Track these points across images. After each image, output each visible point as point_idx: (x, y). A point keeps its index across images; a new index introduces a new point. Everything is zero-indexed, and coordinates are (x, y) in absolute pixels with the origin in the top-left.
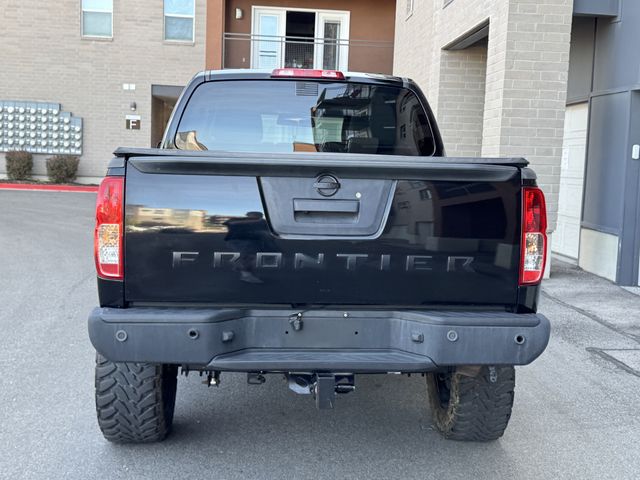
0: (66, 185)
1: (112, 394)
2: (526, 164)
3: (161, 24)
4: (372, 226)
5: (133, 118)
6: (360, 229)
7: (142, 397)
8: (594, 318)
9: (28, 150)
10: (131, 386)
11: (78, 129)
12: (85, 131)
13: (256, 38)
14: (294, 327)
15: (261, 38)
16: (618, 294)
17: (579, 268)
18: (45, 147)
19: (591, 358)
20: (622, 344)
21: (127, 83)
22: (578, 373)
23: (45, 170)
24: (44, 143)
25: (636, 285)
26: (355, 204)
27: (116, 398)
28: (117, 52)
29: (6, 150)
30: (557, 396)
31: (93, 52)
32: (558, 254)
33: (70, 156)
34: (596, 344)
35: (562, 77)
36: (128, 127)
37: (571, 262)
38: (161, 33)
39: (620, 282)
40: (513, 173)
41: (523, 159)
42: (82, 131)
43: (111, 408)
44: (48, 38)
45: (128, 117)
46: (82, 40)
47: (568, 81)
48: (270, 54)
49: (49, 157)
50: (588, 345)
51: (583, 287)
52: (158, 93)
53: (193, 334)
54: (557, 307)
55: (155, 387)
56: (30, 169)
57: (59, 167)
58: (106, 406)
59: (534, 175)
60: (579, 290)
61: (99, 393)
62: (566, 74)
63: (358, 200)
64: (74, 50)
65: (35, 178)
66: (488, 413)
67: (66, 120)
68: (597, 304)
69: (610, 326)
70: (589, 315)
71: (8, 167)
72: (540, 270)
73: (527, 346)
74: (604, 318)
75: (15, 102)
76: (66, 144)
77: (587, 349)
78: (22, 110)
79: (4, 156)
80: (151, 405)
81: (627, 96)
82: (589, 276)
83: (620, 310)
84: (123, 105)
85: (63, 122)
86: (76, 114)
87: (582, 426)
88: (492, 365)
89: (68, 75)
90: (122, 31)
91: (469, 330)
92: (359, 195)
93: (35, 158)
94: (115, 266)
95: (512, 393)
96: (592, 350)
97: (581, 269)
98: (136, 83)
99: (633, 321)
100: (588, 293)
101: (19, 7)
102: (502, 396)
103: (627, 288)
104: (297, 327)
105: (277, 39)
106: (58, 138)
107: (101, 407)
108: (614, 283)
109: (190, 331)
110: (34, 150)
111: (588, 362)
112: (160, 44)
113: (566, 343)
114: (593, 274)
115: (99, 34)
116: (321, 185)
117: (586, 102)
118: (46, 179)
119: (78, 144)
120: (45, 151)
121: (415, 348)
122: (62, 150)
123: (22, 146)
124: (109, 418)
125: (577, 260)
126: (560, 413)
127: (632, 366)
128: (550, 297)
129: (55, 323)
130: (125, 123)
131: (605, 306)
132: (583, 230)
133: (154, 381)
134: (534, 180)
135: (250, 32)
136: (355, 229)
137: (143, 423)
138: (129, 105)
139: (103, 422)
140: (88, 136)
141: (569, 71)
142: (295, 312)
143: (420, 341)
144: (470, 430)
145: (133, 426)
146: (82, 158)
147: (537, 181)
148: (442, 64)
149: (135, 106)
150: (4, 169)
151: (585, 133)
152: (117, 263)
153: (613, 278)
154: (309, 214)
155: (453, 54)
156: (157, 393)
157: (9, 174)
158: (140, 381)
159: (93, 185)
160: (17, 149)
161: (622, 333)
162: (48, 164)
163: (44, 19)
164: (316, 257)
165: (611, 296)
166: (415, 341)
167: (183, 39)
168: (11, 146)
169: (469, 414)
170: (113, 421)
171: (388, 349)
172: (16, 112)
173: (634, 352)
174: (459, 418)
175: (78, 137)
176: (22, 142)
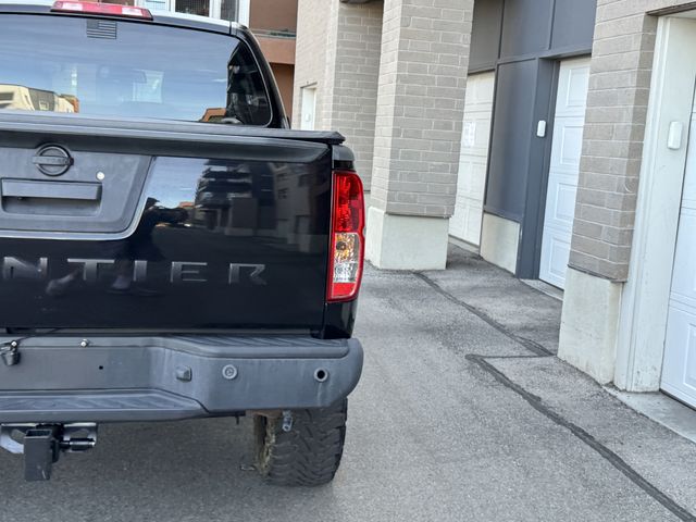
2: (342, 140)
4: (121, 220)
6: (102, 224)
8: (484, 317)
14: (6, 362)
16: (516, 289)
17: (480, 257)
19: (468, 368)
20: (507, 350)
22: (449, 387)
25: (537, 278)
26: (95, 189)
30: (418, 418)
32: (462, 240)
34: (479, 351)
35: (464, 40)
37: (473, 250)
39: (520, 274)
40: (320, 152)
41: (337, 133)
47: (471, 45)
50: (468, 351)
51: (480, 280)
54: (446, 304)
59: (351, 155)
60: (475, 283)
62: (468, 36)
63: (99, 183)
66: (312, 454)
68: (491, 300)
69: (500, 328)
70: (478, 314)
72: (355, 283)
73: (331, 383)
74: (494, 317)
77: (467, 357)
81: (535, 64)
82: (491, 266)
83: (513, 308)
87: (438, 460)
88: (286, 409)
91: (252, 364)
92: (101, 176)
95: (342, 429)
96: (472, 358)
97: (482, 258)
99: (525, 320)
100: (484, 287)
102: (329, 432)
103: (528, 282)
104: (10, 361)
108: (513, 276)
111: (464, 374)
113: (445, 349)
114: (494, 265)
116: (44, 160)
117: (493, 70)
121: (181, 388)
125: (479, 247)
126: (415, 441)
127: (512, 378)
128: (442, 292)
131: (500, 302)
132: (485, 215)
134: (351, 162)
136: (95, 223)
141: (472, 33)
142: (8, 340)
143: (187, 378)
144: (291, 474)
147: (355, 163)
148: (341, 20)
151: (491, 105)
153: (513, 269)
154: (25, 200)
155: (354, 9)
161: (512, 336)
164: (36, 262)
165: (508, 291)
166: (181, 379)
169: (288, 456)
171: (147, 389)
173: (517, 360)
174: (276, 461)
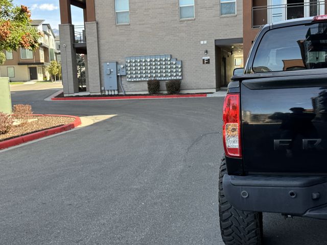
0: (176, 95)
1: (230, 221)
3: (219, 7)
5: (206, 58)
7: (248, 224)
9: (157, 79)
10: (241, 217)
11: (179, 66)
12: (183, 67)
13: (270, 7)
15: (273, 7)
18: (165, 77)
21: (202, 40)
23: (165, 88)
24: (164, 75)
27: (232, 224)
28: (197, 25)
29: (147, 80)
31: (186, 27)
33: (177, 80)
36: (204, 63)
38: (219, 12)
42: (181, 67)
43: (230, 230)
44: (164, 23)
45: (203, 58)
46: (180, 21)
48: (279, 15)
49: (167, 81)
52: (218, 44)
53: (292, 194)
55: (255, 218)
56: (159, 88)
57: (172, 86)
58: (227, 228)
61: (222, 220)
64: (176, 27)
65: (161, 92)
67: (174, 63)
71: (149, 88)
75: (150, 56)
76: (175, 74)
78: (153, 60)
79: (146, 83)
80: (253, 230)
84: (201, 52)
85: (173, 64)
86: (178, 59)
89: (174, 40)
90: (199, 14)
93: (161, 83)
94: (236, 149)
98: (207, 40)
101: (150, 9)
105: (282, 6)
106: (171, 72)
107: (223, 229)
109: (290, 192)
110: (160, 79)
112: (219, 18)
115: (188, 17)
118: (166, 92)
119: (180, 74)
120: (165, 78)
122: (173, 78)
123: (155, 77)
124: (229, 235)
129: (183, 170)
130: (202, 61)
133: (255, 215)
135: (266, 5)
137: (249, 240)
138: (204, 52)
139: (225, 237)
140: (184, 70)
145: (243, 241)
146: (182, 81)
149: (207, 52)
150: (147, 88)
152: (238, 147)
156: (257, 222)
157: (149, 91)
158: (246, 214)
159: (188, 94)
160: (152, 79)
162: (166, 85)
163: (162, 14)
167: (230, 13)
168: (150, 77)
170: (231, 237)
172: (151, 61)
175: (180, 70)
176: (154, 75)
